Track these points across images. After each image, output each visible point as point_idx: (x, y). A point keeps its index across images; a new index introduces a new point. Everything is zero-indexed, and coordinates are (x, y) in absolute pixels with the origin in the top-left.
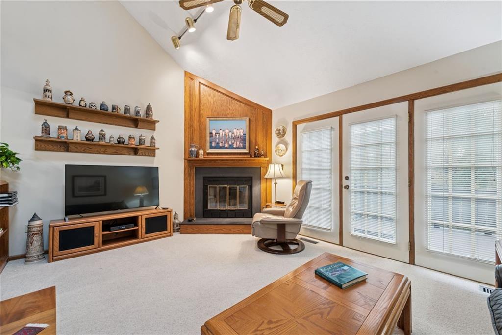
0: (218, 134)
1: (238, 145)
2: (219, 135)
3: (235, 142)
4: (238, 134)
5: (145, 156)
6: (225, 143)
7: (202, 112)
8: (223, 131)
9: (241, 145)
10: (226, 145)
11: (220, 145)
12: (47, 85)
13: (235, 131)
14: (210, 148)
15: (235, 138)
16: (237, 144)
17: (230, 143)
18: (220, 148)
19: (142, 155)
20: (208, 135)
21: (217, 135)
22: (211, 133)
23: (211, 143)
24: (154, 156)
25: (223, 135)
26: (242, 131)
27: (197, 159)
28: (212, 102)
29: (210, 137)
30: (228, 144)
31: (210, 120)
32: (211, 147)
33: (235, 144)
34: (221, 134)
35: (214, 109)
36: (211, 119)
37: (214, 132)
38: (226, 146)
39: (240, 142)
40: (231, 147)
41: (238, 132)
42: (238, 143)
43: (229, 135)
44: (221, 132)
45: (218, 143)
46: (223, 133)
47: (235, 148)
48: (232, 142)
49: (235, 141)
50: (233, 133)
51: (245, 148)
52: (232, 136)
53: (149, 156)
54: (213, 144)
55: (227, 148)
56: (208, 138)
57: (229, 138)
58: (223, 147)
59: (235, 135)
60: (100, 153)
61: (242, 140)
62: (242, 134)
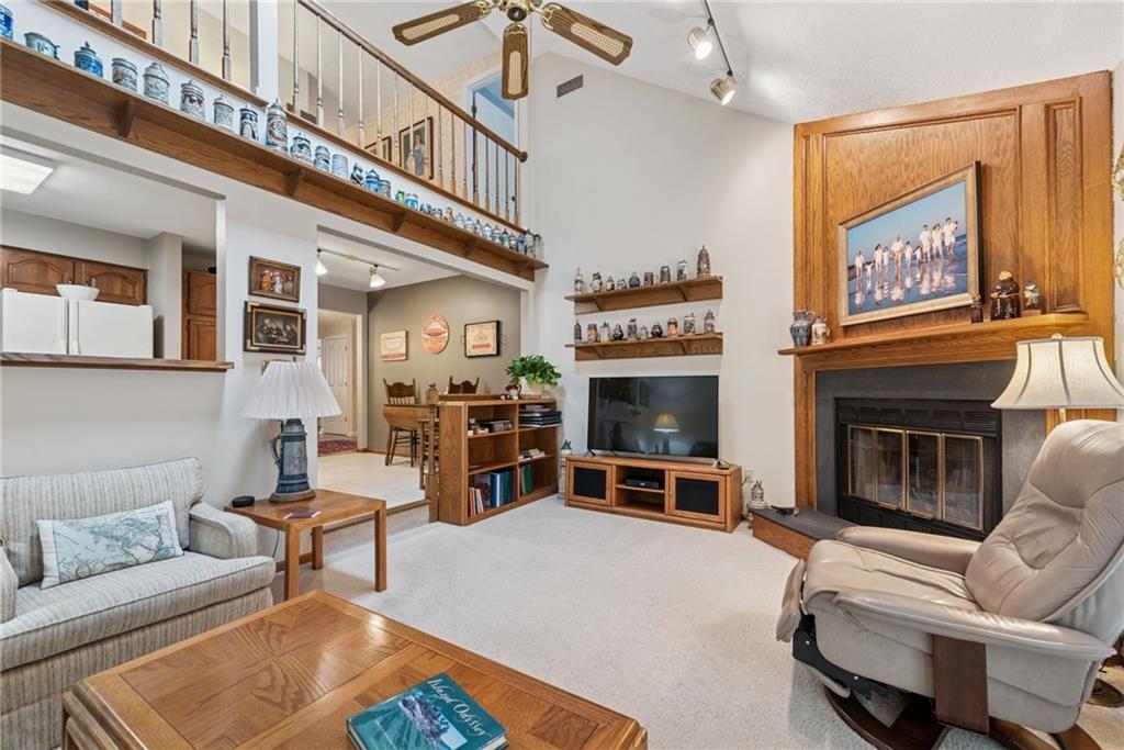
0: (869, 263)
1: (935, 284)
2: (873, 267)
3: (927, 276)
4: (937, 243)
5: (703, 353)
6: (890, 289)
7: (831, 213)
8: (886, 249)
9: (950, 279)
10: (897, 294)
11: (878, 296)
12: (578, 274)
13: (924, 237)
14: (851, 313)
15: (925, 262)
16: (932, 280)
17: (908, 283)
18: (879, 305)
19: (697, 354)
20: (843, 274)
21: (869, 267)
22: (852, 268)
23: (851, 295)
24: (720, 353)
25: (886, 263)
26: (952, 226)
27: (809, 348)
28: (855, 171)
29: (850, 279)
30: (903, 286)
31: (848, 229)
32: (853, 310)
33: (926, 283)
34: (878, 260)
35: (861, 188)
36: (850, 224)
37: (859, 262)
38: (894, 298)
39: (944, 272)
40: (912, 296)
41: (936, 236)
42: (939, 277)
43: (904, 256)
44: (878, 255)
45: (871, 293)
46: (886, 254)
47: (926, 298)
48: (914, 278)
49: (924, 271)
50: (919, 247)
51: (965, 290)
52: (914, 258)
53: (710, 353)
54: (859, 299)
55: (899, 303)
56: (843, 285)
57: (904, 267)
58: (888, 303)
59: (926, 249)
60: (635, 357)
61: (954, 261)
62: (950, 240)
